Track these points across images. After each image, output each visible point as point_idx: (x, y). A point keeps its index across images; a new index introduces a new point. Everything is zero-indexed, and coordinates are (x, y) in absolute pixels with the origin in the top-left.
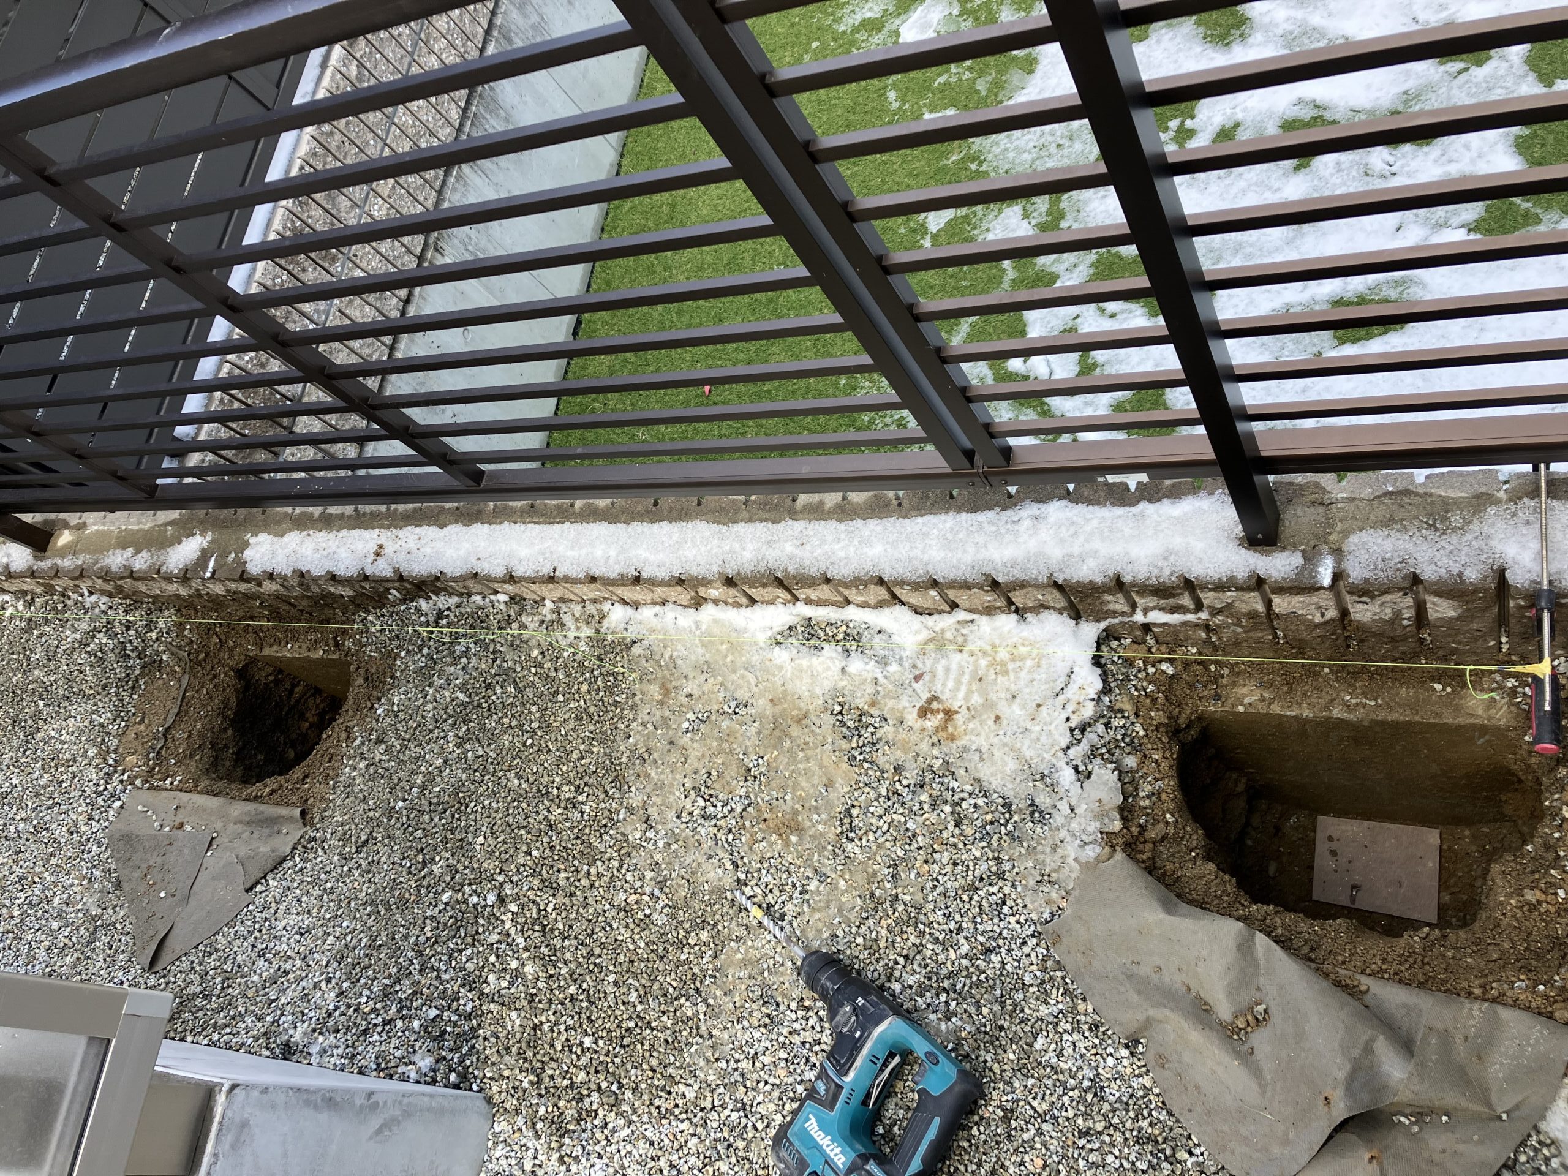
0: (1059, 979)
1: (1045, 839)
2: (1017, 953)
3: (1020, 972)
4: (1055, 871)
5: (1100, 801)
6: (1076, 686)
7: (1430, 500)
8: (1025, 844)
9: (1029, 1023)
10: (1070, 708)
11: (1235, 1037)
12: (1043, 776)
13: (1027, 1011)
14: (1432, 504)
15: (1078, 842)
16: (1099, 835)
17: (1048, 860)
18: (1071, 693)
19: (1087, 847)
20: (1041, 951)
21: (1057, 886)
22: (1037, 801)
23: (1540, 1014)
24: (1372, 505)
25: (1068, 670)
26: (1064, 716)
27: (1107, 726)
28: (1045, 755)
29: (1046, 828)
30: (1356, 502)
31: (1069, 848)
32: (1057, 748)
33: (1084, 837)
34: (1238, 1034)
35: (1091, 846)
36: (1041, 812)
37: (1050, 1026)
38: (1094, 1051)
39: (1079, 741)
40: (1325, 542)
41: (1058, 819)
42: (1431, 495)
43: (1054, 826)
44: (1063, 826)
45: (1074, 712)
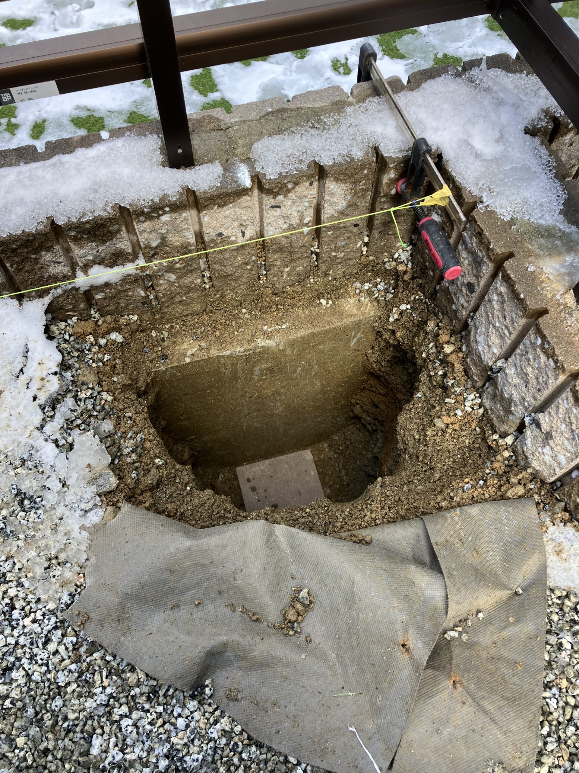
0: (99, 661)
1: (42, 523)
2: (42, 655)
3: (51, 676)
4: (62, 550)
5: (89, 466)
6: (35, 364)
7: (303, 112)
8: (22, 536)
9: (78, 729)
10: (35, 386)
11: (291, 633)
12: (23, 462)
13: (71, 716)
14: (305, 113)
15: (78, 512)
16: (98, 498)
17: (51, 543)
18: (32, 370)
19: (88, 514)
20: (71, 639)
21: (68, 565)
22: (24, 489)
23: (494, 500)
24: (260, 123)
25: (22, 349)
26: (30, 394)
27: (76, 398)
28: (21, 439)
29: (40, 511)
30: (247, 123)
31: (70, 521)
32: (31, 428)
33: (83, 506)
34: (292, 628)
35: (93, 512)
36: (31, 498)
37: (103, 720)
38: (160, 722)
39: (52, 417)
40: (234, 155)
41: (50, 498)
42: (302, 108)
43: (48, 506)
44: (58, 503)
45: (39, 389)
